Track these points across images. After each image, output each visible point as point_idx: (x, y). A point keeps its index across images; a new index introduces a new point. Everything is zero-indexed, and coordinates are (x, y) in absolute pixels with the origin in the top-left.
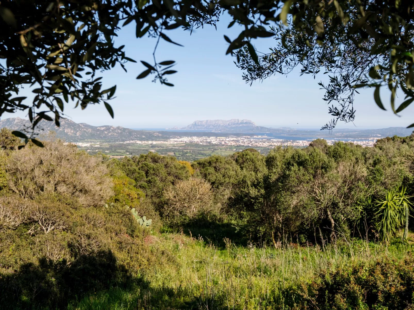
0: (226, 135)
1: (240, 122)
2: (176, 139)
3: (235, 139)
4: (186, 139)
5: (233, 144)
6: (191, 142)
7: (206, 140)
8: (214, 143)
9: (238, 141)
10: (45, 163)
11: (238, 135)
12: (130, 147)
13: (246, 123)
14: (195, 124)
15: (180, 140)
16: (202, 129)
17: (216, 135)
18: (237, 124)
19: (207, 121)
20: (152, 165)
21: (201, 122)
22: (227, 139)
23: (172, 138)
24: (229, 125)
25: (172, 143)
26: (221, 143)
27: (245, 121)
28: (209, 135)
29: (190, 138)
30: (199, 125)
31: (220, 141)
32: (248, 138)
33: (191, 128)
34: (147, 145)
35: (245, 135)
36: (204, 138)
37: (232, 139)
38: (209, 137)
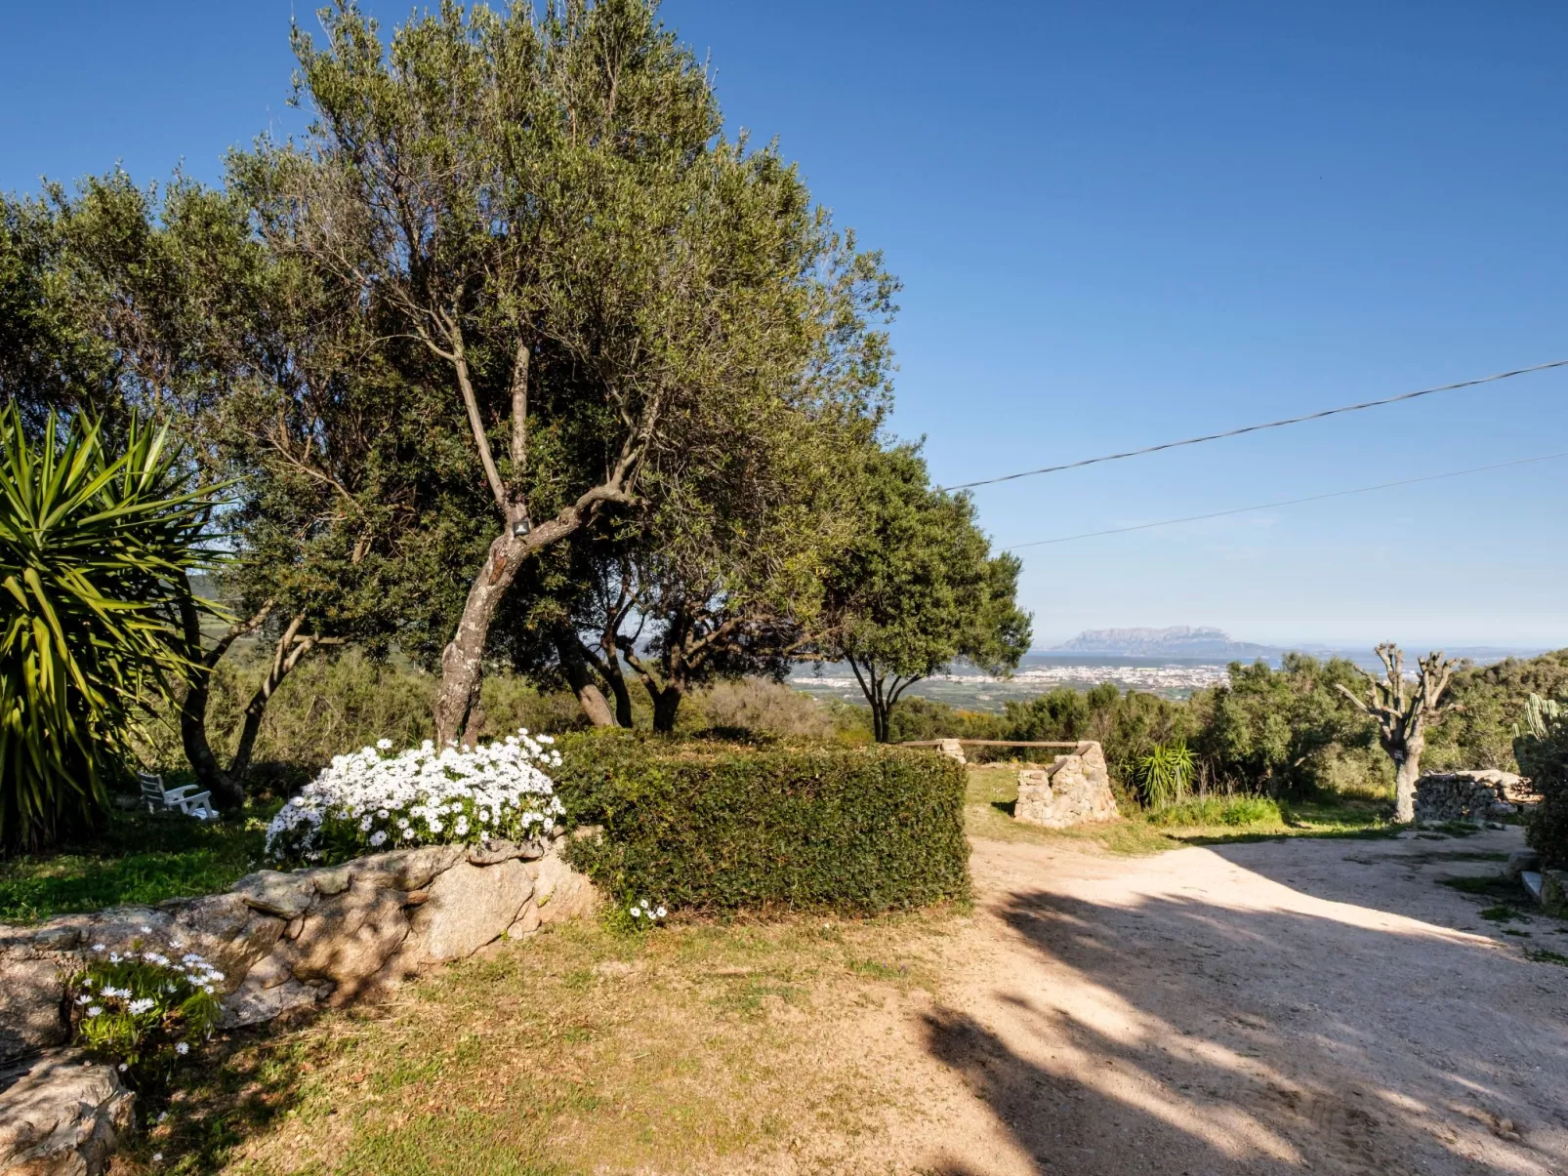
0: (1158, 663)
1: (1192, 632)
2: (1039, 673)
3: (1179, 672)
4: (1062, 673)
5: (1175, 683)
6: (1074, 679)
7: (1110, 673)
8: (1127, 681)
9: (1187, 677)
10: (749, 706)
11: (1187, 663)
12: (935, 689)
13: (1208, 635)
14: (1083, 639)
15: (1049, 674)
16: (1101, 650)
17: (1135, 663)
18: (1186, 637)
19: (1112, 631)
20: (911, 715)
21: (1099, 633)
22: (1161, 673)
23: (1029, 669)
24: (1165, 639)
25: (1028, 680)
26: (1145, 682)
27: (1205, 631)
28: (1117, 662)
29: (1070, 670)
30: (1092, 641)
31: (1142, 676)
32: (1213, 671)
33: (1073, 647)
34: (974, 686)
35: (1207, 662)
36: (1105, 669)
37: (1173, 673)
38: (1117, 667)
